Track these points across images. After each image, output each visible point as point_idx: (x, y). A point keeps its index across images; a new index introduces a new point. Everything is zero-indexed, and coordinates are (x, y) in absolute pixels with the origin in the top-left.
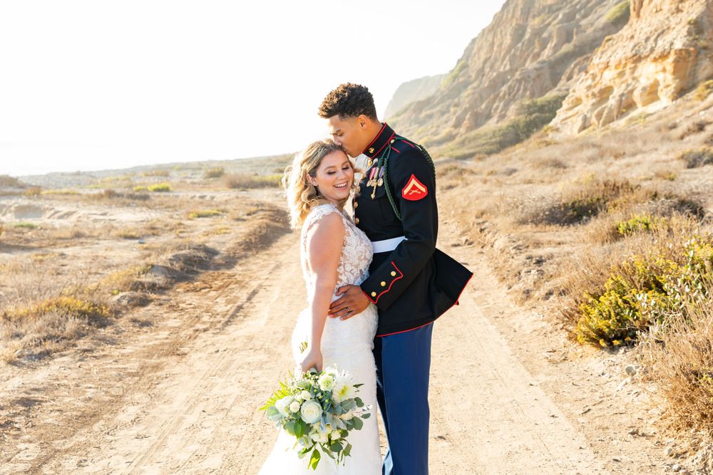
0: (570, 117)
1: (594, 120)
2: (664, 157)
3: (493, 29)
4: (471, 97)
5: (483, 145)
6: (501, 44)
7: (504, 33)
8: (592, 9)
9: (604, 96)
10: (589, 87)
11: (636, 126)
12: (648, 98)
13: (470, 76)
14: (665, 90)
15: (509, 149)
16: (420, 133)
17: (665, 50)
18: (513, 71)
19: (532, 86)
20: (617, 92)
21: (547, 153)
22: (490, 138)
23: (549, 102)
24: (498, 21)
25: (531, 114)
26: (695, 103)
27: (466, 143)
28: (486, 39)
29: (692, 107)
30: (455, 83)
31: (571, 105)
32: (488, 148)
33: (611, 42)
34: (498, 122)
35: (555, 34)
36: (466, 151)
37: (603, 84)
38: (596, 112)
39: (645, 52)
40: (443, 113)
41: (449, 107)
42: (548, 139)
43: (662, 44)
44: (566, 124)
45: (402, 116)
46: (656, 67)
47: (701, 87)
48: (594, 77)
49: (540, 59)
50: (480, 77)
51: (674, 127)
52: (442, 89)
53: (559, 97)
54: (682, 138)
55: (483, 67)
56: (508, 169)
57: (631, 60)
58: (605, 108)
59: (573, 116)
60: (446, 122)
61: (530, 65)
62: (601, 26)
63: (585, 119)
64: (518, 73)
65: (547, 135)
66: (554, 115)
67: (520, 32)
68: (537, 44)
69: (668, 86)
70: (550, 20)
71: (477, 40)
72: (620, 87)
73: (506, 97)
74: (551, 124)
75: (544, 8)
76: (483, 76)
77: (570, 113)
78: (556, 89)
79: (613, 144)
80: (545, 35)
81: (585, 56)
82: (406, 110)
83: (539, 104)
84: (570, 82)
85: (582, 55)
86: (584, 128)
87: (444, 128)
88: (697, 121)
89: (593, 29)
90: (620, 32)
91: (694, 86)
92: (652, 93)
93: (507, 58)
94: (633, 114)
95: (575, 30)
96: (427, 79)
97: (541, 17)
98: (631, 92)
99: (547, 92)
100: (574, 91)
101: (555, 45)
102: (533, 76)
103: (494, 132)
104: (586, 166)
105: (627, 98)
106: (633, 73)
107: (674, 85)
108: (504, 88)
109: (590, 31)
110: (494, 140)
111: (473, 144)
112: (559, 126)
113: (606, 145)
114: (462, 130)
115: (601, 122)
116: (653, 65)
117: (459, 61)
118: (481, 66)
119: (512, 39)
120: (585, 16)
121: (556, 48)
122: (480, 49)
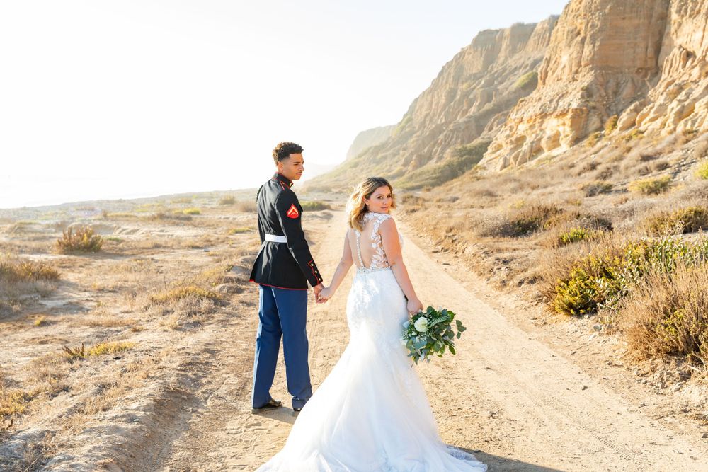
0: (493, 159)
1: (512, 161)
2: (568, 189)
3: (431, 91)
4: (415, 143)
5: (427, 179)
6: (438, 104)
7: (440, 95)
8: (506, 77)
9: (519, 143)
10: (508, 137)
11: (544, 166)
12: (551, 144)
13: (414, 127)
14: (564, 139)
15: (448, 183)
16: (377, 171)
17: (565, 109)
18: (447, 124)
19: (462, 135)
20: (529, 140)
21: (479, 186)
22: (432, 174)
23: (475, 147)
24: (435, 86)
25: (462, 156)
26: (587, 148)
27: (414, 178)
28: (426, 99)
29: (585, 152)
30: (403, 132)
31: (494, 150)
32: (430, 181)
33: (523, 103)
34: (437, 162)
35: (479, 96)
36: (413, 184)
37: (519, 133)
38: (513, 155)
39: (550, 111)
40: (394, 155)
41: (399, 150)
42: (478, 175)
43: (562, 104)
44: (491, 164)
45: (363, 157)
46: (558, 121)
47: (591, 137)
48: (511, 128)
49: (468, 114)
50: (422, 128)
51: (573, 166)
52: (393, 136)
53: (484, 144)
54: (579, 174)
55: (425, 120)
56: (451, 197)
57: (539, 117)
58: (520, 152)
59: (496, 157)
60: (397, 162)
61: (461, 119)
62: (513, 90)
63: (505, 160)
64: (451, 125)
65: (477, 172)
66: (481, 157)
67: (452, 94)
68: (465, 104)
69: (567, 136)
70: (475, 85)
71: (419, 100)
72: (531, 136)
73: (443, 143)
74: (480, 164)
75: (470, 76)
76: (424, 127)
77: (494, 156)
78: (480, 137)
79: (529, 179)
80: (471, 96)
81: (502, 113)
82: (365, 153)
83: (468, 148)
84: (491, 132)
85: (500, 112)
86: (504, 167)
87: (395, 166)
88: (590, 162)
89: (507, 92)
90: (531, 95)
91: (586, 136)
92: (555, 141)
93: (443, 114)
94: (542, 156)
95: (494, 93)
96: (379, 129)
97: (468, 83)
98: (540, 140)
99: (473, 140)
100: (496, 139)
101: (479, 104)
102: (463, 127)
103: (435, 169)
104: (510, 196)
105: (536, 145)
106: (541, 126)
107: (571, 135)
108: (441, 137)
109: (505, 93)
110: (434, 176)
111: (419, 179)
112: (485, 165)
113: (523, 179)
114: (410, 168)
115: (517, 162)
116: (556, 120)
117: (405, 116)
118: (422, 120)
119: (446, 99)
120: (501, 83)
121: (480, 107)
122: (421, 106)
